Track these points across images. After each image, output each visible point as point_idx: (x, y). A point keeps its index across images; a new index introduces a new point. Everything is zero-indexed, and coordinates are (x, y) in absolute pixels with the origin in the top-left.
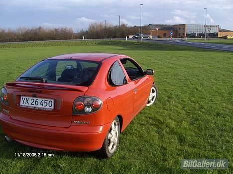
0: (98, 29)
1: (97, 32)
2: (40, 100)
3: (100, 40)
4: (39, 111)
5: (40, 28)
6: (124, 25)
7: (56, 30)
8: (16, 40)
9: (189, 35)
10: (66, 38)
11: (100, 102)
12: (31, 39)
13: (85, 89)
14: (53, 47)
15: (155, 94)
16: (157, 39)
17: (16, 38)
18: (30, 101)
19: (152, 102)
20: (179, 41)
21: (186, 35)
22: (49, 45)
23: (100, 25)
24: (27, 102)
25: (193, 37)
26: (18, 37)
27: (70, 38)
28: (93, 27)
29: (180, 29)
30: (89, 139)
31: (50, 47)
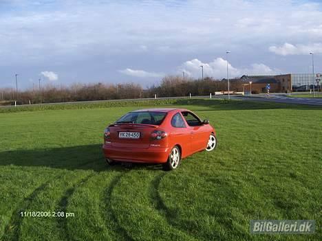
0: (174, 85)
1: (173, 88)
2: (131, 133)
3: (176, 99)
4: (131, 139)
5: (100, 84)
6: (208, 78)
7: (120, 86)
8: (69, 100)
9: (296, 88)
10: (133, 97)
11: (166, 134)
12: (88, 98)
13: (157, 127)
14: (117, 108)
15: (214, 142)
16: (251, 95)
17: (69, 97)
18: (125, 135)
19: (212, 148)
20: (278, 97)
21: (293, 88)
22: (111, 106)
23: (177, 80)
24: (124, 135)
25: (301, 91)
26: (71, 97)
27: (138, 97)
28: (168, 82)
29: (284, 80)
30: (158, 155)
31: (113, 109)
